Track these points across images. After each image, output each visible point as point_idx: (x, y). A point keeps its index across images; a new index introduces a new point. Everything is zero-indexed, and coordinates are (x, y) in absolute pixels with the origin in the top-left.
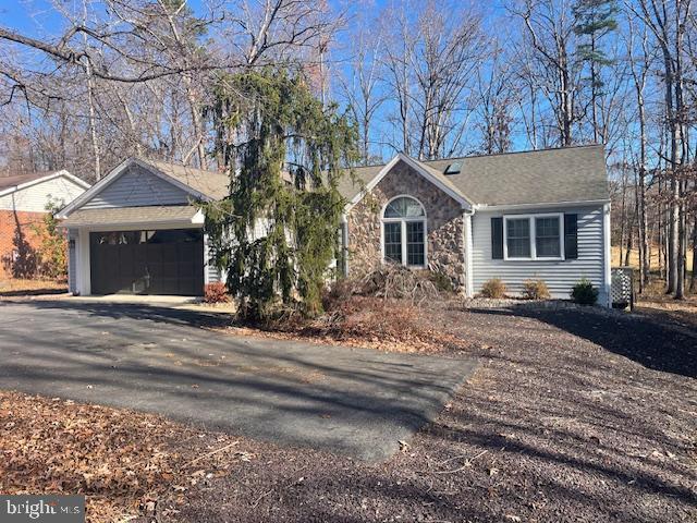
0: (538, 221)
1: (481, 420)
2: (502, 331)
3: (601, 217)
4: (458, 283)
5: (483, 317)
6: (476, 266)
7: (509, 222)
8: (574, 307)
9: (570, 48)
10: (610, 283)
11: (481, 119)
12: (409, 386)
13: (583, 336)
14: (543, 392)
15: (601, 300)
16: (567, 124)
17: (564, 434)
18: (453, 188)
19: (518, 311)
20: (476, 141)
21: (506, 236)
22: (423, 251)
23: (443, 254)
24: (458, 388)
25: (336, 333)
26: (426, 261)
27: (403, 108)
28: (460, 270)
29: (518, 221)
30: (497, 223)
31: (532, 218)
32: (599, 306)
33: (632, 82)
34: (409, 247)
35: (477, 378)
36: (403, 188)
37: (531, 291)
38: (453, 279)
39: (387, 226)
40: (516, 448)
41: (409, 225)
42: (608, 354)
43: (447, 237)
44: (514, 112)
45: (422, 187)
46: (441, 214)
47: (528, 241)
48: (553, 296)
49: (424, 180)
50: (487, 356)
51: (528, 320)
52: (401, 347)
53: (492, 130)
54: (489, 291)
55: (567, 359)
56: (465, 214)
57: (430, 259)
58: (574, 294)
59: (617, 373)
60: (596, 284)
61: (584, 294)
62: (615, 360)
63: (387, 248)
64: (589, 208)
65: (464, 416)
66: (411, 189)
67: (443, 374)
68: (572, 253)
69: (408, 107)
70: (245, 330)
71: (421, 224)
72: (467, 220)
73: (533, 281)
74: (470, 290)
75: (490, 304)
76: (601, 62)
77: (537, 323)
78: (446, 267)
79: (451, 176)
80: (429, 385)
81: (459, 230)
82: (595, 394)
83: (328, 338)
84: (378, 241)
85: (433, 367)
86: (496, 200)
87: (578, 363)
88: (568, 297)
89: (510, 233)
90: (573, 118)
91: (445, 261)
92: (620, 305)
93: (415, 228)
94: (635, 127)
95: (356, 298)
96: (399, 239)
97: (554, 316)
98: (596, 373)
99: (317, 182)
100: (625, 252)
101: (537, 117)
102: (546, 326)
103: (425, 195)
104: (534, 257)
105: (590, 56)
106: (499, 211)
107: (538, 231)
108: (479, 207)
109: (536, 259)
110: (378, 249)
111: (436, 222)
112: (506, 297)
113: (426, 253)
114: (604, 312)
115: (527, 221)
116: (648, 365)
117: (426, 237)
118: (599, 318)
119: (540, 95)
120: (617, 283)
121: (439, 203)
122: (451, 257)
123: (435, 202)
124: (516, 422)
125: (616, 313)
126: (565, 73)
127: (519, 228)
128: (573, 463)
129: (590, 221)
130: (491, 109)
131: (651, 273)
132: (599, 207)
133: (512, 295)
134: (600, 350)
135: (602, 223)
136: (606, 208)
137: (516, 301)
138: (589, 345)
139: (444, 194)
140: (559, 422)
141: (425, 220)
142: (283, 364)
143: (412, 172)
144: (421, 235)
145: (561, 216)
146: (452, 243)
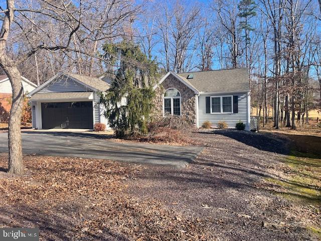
0: (223, 98)
1: (207, 161)
2: (211, 139)
3: (247, 97)
4: (193, 123)
5: (204, 134)
6: (200, 116)
7: (213, 98)
8: (236, 131)
9: (237, 24)
10: (249, 122)
11: (199, 52)
12: (184, 153)
13: (239, 141)
14: (225, 155)
15: (246, 129)
16: (235, 57)
17: (231, 163)
18: (191, 84)
19: (216, 133)
20: (197, 61)
21: (212, 104)
22: (179, 110)
23: (187, 111)
24: (199, 154)
25: (153, 140)
26: (181, 114)
27: (166, 46)
28: (194, 117)
29: (216, 98)
30: (208, 99)
31: (221, 97)
32: (246, 131)
33: (262, 38)
34: (174, 108)
35: (204, 152)
36: (171, 85)
37: (221, 125)
38: (191, 121)
39: (165, 100)
40: (217, 166)
41: (174, 100)
42: (247, 146)
43: (189, 105)
44: (213, 50)
45: (179, 85)
46: (187, 95)
47: (220, 106)
48: (229, 128)
49: (180, 82)
50: (207, 146)
51: (220, 135)
52: (177, 144)
53: (204, 57)
54: (205, 126)
55: (233, 147)
56: (196, 96)
57: (183, 113)
58: (236, 126)
59: (249, 151)
60: (244, 123)
61: (240, 126)
62: (249, 147)
63: (165, 109)
64: (242, 93)
65: (202, 160)
66: (175, 85)
67: (194, 150)
68: (236, 111)
69: (168, 46)
70: (118, 140)
71: (179, 99)
72: (197, 98)
73: (221, 121)
74: (198, 125)
75: (206, 130)
76: (250, 30)
77: (223, 136)
78: (189, 116)
79: (190, 80)
80: (190, 153)
81: (194, 102)
82: (241, 155)
83: (150, 142)
84: (162, 106)
85: (189, 149)
86: (207, 90)
87: (237, 148)
88: (234, 128)
89: (213, 103)
90: (237, 55)
91: (188, 114)
92: (254, 131)
93: (177, 102)
94: (262, 58)
95: (160, 128)
96: (170, 106)
97: (229, 134)
98: (242, 151)
99: (143, 84)
100: (259, 110)
101: (223, 53)
102: (226, 137)
103: (181, 88)
104: (222, 112)
105: (245, 26)
106: (209, 95)
107: (223, 103)
108: (201, 93)
109: (223, 113)
110: (162, 109)
111: (185, 98)
112: (211, 128)
113: (181, 111)
114: (247, 133)
115: (219, 98)
116: (259, 149)
117: (181, 105)
118: (245, 135)
119: (225, 44)
120: (252, 122)
121: (186, 91)
122: (191, 112)
123: (184, 91)
124: (217, 161)
125: (252, 133)
126: (235, 36)
127: (216, 101)
128: (233, 169)
129: (242, 98)
130: (204, 48)
131: (268, 118)
132: (246, 93)
133: (214, 127)
134: (244, 145)
135: (247, 99)
136: (248, 94)
137: (215, 130)
138: (241, 143)
139: (188, 88)
140: (230, 161)
141: (180, 98)
142: (140, 149)
143: (175, 78)
144: (179, 104)
145: (232, 96)
146: (191, 107)
